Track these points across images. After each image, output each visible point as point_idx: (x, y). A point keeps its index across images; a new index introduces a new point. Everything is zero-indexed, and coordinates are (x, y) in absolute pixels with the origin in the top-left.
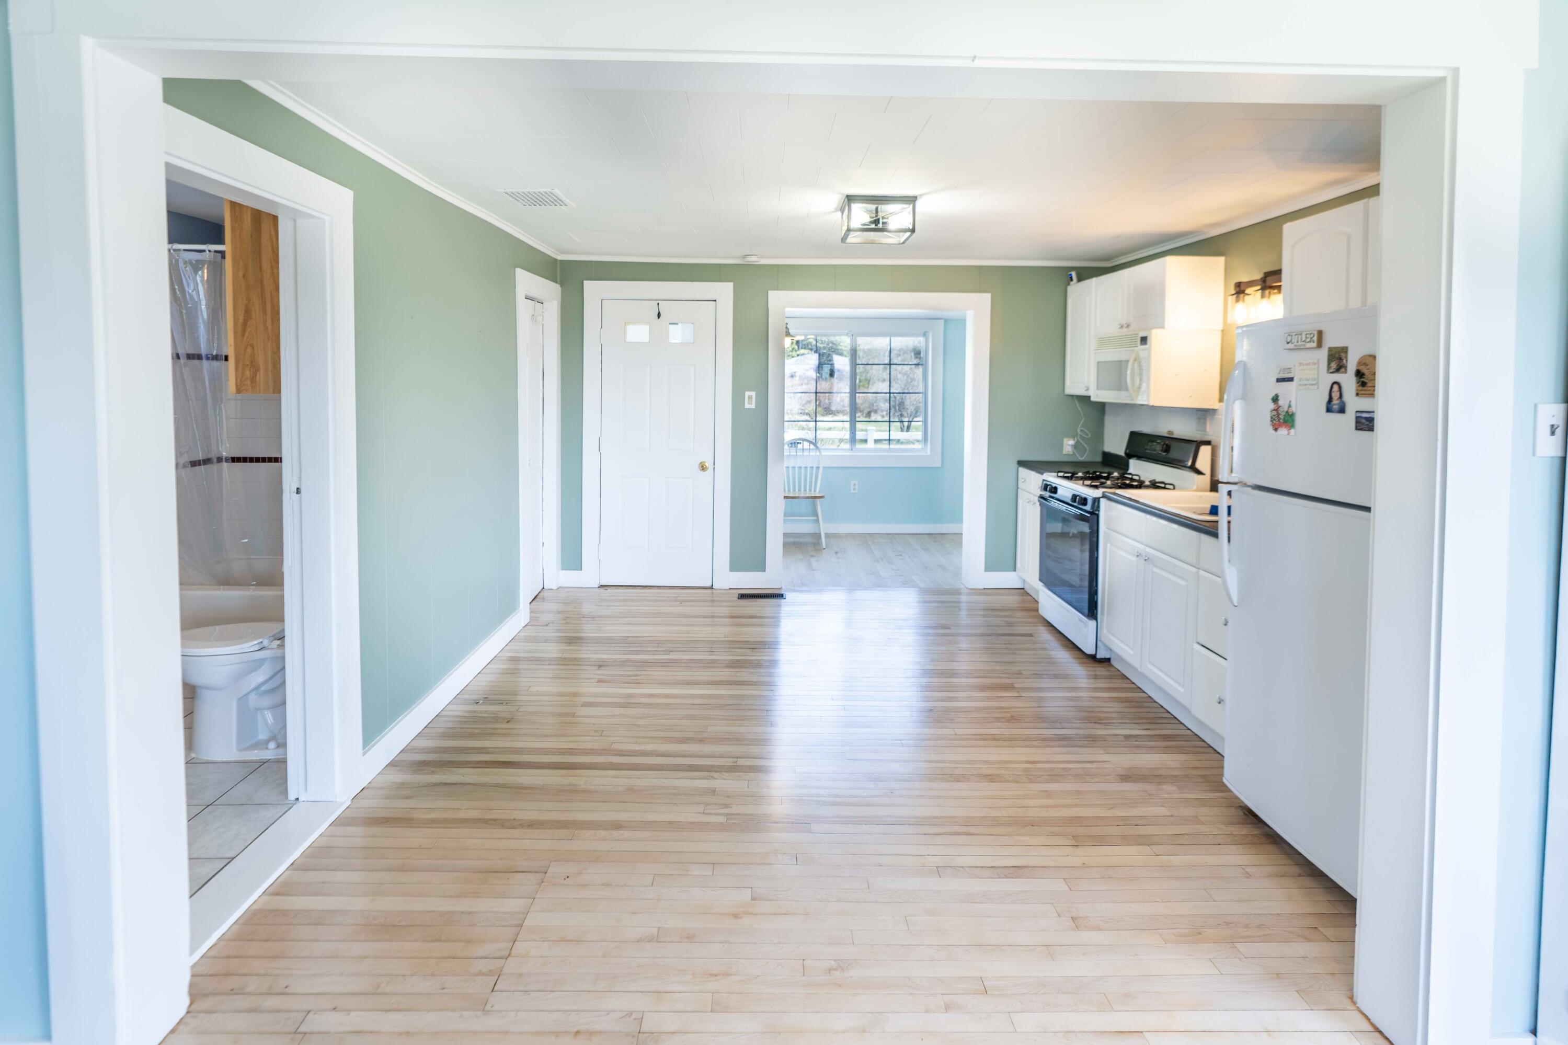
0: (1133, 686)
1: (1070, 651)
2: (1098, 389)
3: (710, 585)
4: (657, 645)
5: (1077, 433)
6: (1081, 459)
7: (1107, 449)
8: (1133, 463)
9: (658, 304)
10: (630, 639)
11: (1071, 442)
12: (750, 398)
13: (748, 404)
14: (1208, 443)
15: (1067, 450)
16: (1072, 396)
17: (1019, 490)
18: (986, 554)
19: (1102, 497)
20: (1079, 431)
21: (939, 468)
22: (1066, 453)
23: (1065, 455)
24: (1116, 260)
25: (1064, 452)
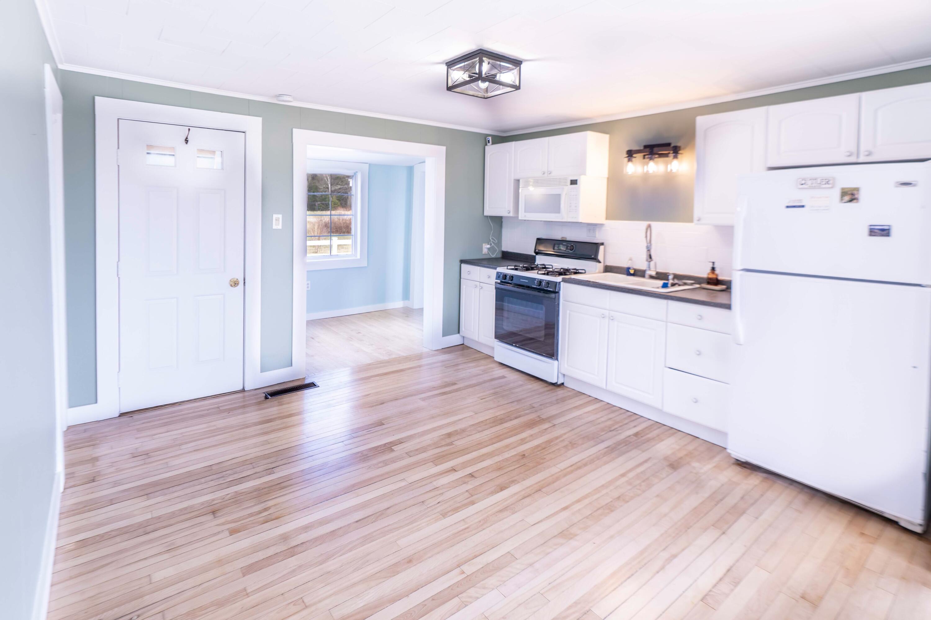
0: (590, 399)
1: (536, 382)
2: (525, 212)
3: (240, 388)
4: (251, 466)
5: (490, 240)
6: (493, 256)
7: (504, 249)
8: (538, 257)
9: (189, 129)
10: (214, 468)
11: (489, 246)
12: (277, 220)
13: (276, 225)
14: (602, 244)
15: (485, 251)
16: (487, 216)
17: (461, 279)
18: (443, 325)
19: (562, 281)
20: (491, 239)
21: (366, 267)
22: (484, 253)
23: (484, 254)
24: (512, 132)
25: (483, 253)
